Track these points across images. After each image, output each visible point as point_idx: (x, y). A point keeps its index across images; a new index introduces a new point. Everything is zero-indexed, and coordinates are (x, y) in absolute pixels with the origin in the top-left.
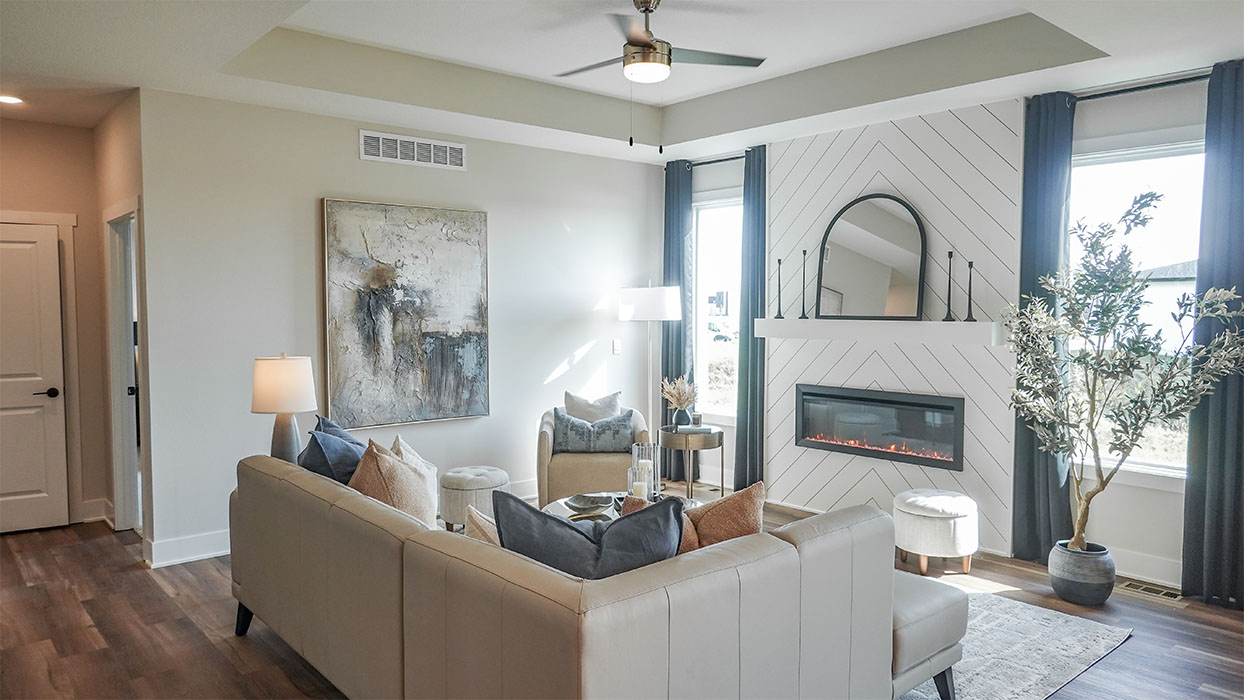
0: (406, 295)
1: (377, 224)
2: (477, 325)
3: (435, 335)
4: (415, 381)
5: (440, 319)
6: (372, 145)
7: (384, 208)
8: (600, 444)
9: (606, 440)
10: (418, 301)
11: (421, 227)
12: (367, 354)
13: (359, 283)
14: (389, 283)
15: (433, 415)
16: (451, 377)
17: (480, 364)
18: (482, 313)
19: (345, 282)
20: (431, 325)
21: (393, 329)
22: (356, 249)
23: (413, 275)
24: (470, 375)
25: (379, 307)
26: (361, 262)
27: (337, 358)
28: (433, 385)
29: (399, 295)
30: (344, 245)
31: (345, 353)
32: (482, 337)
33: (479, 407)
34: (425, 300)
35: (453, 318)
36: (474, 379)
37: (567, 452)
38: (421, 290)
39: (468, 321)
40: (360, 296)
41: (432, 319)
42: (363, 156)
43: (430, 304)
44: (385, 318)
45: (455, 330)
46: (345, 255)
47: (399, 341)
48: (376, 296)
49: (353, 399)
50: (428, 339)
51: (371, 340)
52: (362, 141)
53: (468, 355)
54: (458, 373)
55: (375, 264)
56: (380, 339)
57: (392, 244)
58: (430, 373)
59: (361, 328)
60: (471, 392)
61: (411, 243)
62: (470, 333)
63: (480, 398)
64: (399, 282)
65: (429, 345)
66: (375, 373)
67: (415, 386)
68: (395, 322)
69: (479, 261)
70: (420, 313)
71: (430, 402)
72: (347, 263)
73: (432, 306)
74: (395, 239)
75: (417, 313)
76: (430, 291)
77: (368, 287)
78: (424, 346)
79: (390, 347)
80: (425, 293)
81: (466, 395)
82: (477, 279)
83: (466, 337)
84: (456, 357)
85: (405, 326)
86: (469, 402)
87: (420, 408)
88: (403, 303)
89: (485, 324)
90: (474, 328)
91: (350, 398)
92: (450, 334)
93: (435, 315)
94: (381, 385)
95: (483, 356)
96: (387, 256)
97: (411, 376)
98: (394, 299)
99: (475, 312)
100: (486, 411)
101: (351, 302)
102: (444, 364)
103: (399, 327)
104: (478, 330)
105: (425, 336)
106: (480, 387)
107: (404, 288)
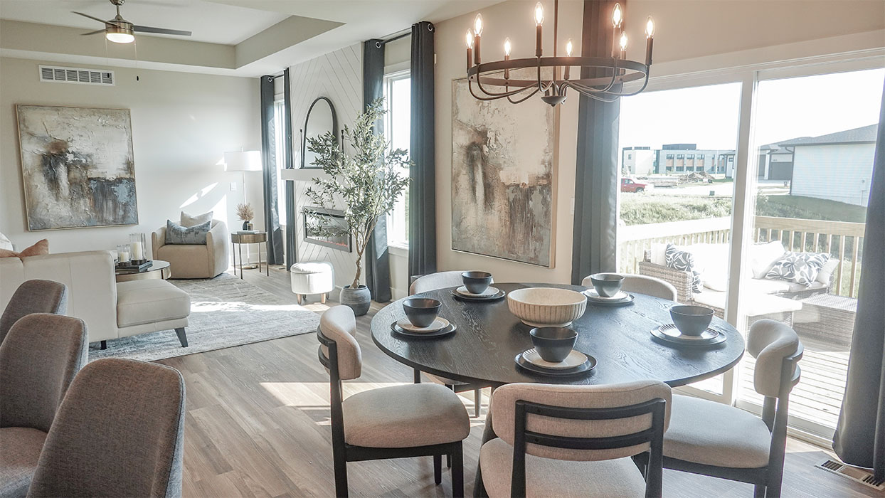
0: (76, 157)
1: (53, 118)
2: (127, 174)
3: (97, 180)
4: (85, 205)
5: (100, 170)
6: (47, 73)
7: (56, 108)
8: (187, 239)
9: (191, 237)
10: (84, 161)
11: (84, 119)
12: (51, 189)
13: (43, 150)
14: (63, 150)
15: (98, 223)
16: (110, 203)
17: (130, 196)
18: (130, 166)
19: (32, 151)
20: (93, 173)
21: (68, 176)
22: (40, 131)
23: (80, 145)
24: (123, 202)
25: (57, 165)
26: (43, 139)
27: (31, 191)
28: (97, 207)
29: (70, 157)
30: (31, 129)
31: (36, 188)
32: (131, 180)
33: (131, 219)
34: (89, 160)
35: (110, 168)
36: (126, 205)
37: (172, 244)
38: (86, 154)
39: (119, 171)
40: (44, 158)
41: (94, 170)
42: (42, 80)
43: (92, 162)
44: (62, 171)
45: (111, 176)
46: (32, 135)
47: (72, 183)
48: (54, 158)
49: (44, 213)
50: (92, 181)
51: (53, 182)
52: (41, 71)
53: (122, 192)
54: (114, 201)
55: (53, 140)
56: (59, 181)
57: (64, 128)
58: (95, 201)
59: (46, 175)
60: (125, 211)
61: (77, 128)
62: (122, 178)
63: (131, 214)
64: (70, 150)
65: (93, 185)
66: (57, 200)
67: (85, 207)
68: (69, 172)
69: (126, 138)
70: (85, 167)
71: (96, 216)
72: (34, 140)
73: (94, 163)
74: (66, 126)
75: (84, 167)
76: (92, 155)
77: (49, 152)
78: (90, 185)
79: (66, 185)
80: (89, 156)
81: (121, 213)
82: (126, 147)
83: (119, 180)
84: (112, 192)
85: (76, 174)
86: (124, 217)
87: (89, 220)
88: (73, 161)
89: (131, 173)
90: (124, 175)
91: (41, 213)
92: (107, 178)
93: (96, 168)
94: (62, 206)
95: (132, 192)
96: (61, 135)
97: (82, 202)
98: (67, 159)
99: (125, 166)
100: (136, 222)
101: (38, 162)
102: (104, 196)
103: (72, 175)
104: (128, 176)
105: (90, 179)
106: (131, 208)
107: (73, 153)
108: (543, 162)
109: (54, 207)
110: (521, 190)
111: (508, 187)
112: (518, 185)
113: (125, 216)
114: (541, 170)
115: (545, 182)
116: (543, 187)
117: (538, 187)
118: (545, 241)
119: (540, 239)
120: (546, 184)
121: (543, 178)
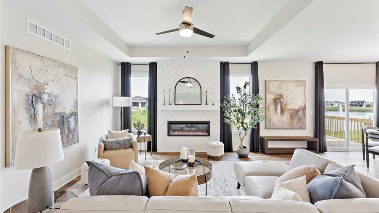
0: (49, 97)
3: (60, 114)
5: (62, 107)
6: (33, 27)
10: (54, 100)
11: (55, 69)
12: (31, 124)
13: (27, 90)
14: (42, 91)
16: (67, 130)
17: (76, 125)
18: (76, 104)
19: (20, 89)
20: (59, 110)
21: (43, 112)
22: (27, 74)
23: (52, 88)
24: (73, 128)
25: (37, 102)
27: (15, 128)
29: (46, 97)
30: (20, 71)
31: (20, 125)
32: (76, 114)
33: (75, 140)
34: (57, 99)
35: (67, 105)
38: (55, 95)
39: (72, 107)
40: (28, 96)
41: (59, 107)
42: (29, 32)
43: (58, 101)
44: (39, 107)
45: (68, 111)
46: (20, 76)
47: (45, 117)
48: (36, 97)
50: (58, 116)
51: (33, 117)
52: (28, 24)
53: (72, 121)
54: (69, 128)
55: (36, 82)
56: (37, 117)
57: (43, 74)
59: (28, 112)
60: (73, 135)
61: (51, 75)
62: (73, 112)
63: (75, 137)
64: (46, 91)
65: (58, 118)
68: (44, 108)
72: (22, 80)
73: (60, 102)
74: (45, 72)
75: (54, 105)
76: (59, 96)
77: (32, 92)
78: (56, 119)
79: (42, 120)
80: (57, 96)
81: (71, 136)
82: (75, 91)
83: (71, 114)
84: (68, 122)
85: (49, 110)
86: (72, 139)
88: (47, 100)
92: (66, 113)
93: (60, 105)
95: (77, 121)
98: (44, 99)
100: (78, 141)
101: (23, 99)
102: (63, 125)
103: (46, 110)
105: (56, 114)
106: (76, 132)
107: (48, 94)
108: (303, 103)
110: (295, 110)
111: (290, 110)
112: (294, 109)
114: (303, 105)
115: (304, 108)
116: (303, 109)
117: (301, 109)
118: (304, 122)
119: (303, 122)
120: (304, 109)
121: (303, 107)
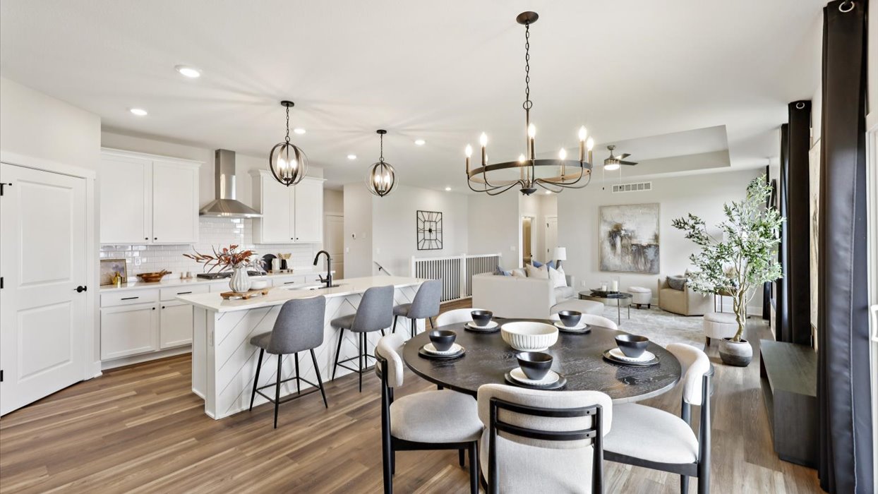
0: (626, 232)
1: (617, 211)
3: (636, 245)
4: (629, 259)
5: (639, 240)
6: (615, 189)
7: (618, 206)
10: (630, 234)
11: (632, 211)
12: (612, 249)
13: (609, 229)
14: (620, 229)
15: (635, 271)
16: (643, 259)
17: (655, 256)
18: (657, 238)
19: (606, 229)
20: (634, 242)
21: (621, 243)
22: (609, 219)
23: (628, 226)
24: (651, 259)
25: (616, 236)
26: (610, 223)
27: (603, 251)
28: (636, 262)
29: (623, 232)
30: (605, 218)
31: (605, 249)
32: (657, 246)
33: (655, 270)
34: (633, 234)
35: (644, 239)
36: (652, 261)
38: (631, 231)
39: (650, 241)
40: (610, 233)
41: (635, 240)
42: (613, 192)
43: (635, 235)
44: (618, 239)
45: (644, 243)
46: (605, 221)
47: (623, 246)
48: (615, 233)
49: (608, 262)
50: (634, 246)
51: (614, 246)
52: (612, 188)
53: (650, 253)
54: (646, 258)
55: (616, 223)
56: (617, 245)
57: (621, 217)
58: (635, 257)
59: (610, 242)
60: (651, 265)
61: (628, 216)
62: (651, 245)
63: (655, 267)
64: (623, 228)
65: (634, 248)
66: (614, 255)
68: (621, 240)
69: (655, 220)
70: (630, 238)
71: (634, 266)
72: (606, 224)
74: (622, 215)
76: (635, 231)
77: (613, 230)
78: (632, 248)
79: (620, 248)
80: (633, 231)
81: (649, 266)
82: (655, 226)
83: (649, 246)
84: (644, 253)
85: (625, 241)
86: (650, 268)
87: (630, 268)
88: (625, 235)
89: (657, 242)
90: (653, 242)
91: (606, 262)
92: (642, 244)
93: (636, 238)
94: (616, 259)
95: (657, 252)
96: (618, 221)
97: (627, 257)
98: (621, 233)
99: (654, 238)
100: (658, 272)
101: (607, 234)
102: (640, 254)
103: (623, 242)
104: (655, 244)
105: (632, 245)
106: (656, 263)
107: (625, 230)
109: (613, 260)
113: (652, 269)
